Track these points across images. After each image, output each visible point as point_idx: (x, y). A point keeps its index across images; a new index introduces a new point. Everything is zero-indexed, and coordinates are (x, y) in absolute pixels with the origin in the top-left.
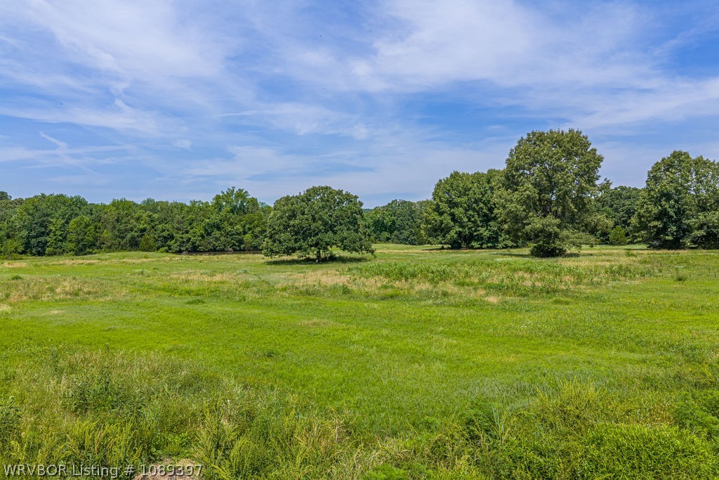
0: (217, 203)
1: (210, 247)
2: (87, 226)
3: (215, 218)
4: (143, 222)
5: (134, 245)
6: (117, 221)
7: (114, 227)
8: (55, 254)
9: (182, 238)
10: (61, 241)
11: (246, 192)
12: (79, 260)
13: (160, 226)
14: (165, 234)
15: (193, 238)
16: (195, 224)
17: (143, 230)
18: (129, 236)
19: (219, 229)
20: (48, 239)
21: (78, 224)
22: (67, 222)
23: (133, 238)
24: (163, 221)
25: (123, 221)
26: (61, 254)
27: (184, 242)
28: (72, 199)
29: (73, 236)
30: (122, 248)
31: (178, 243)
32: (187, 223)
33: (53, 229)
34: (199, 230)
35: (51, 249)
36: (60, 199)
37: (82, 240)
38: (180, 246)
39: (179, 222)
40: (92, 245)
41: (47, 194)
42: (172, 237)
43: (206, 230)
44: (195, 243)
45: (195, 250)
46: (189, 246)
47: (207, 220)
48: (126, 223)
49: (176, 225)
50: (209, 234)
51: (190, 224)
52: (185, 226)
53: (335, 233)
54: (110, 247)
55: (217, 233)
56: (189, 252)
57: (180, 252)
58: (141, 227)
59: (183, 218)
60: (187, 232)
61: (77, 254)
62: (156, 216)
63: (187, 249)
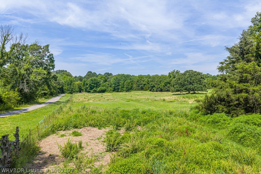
0: (169, 75)
1: (166, 90)
2: (129, 83)
3: (168, 80)
4: (145, 82)
5: (142, 89)
6: (137, 81)
7: (137, 84)
8: (121, 91)
9: (157, 87)
10: (123, 88)
11: (179, 71)
12: (127, 93)
13: (151, 83)
14: (152, 85)
15: (161, 87)
16: (161, 82)
17: (145, 84)
18: (141, 86)
19: (169, 84)
20: (120, 87)
21: (127, 83)
22: (124, 82)
23: (142, 87)
24: (152, 81)
25: (139, 82)
26: (123, 91)
27: (158, 88)
28: (126, 75)
29: (125, 86)
30: (139, 90)
31: (156, 88)
32: (159, 82)
33: (121, 84)
34: (163, 84)
35: (120, 90)
36: (123, 75)
37: (128, 87)
38: (157, 89)
39: (157, 82)
40: (131, 89)
41: (120, 74)
42: (154, 86)
43: (165, 84)
44: (161, 88)
45: (161, 91)
46: (160, 89)
47: (166, 81)
48: (140, 82)
49: (156, 83)
50: (166, 85)
51: (160, 82)
52: (159, 83)
53: (193, 85)
54: (135, 90)
55: (168, 85)
56: (160, 91)
57: (157, 91)
58: (144, 83)
59: (158, 80)
60: (159, 85)
61: (126, 92)
62: (149, 80)
63: (159, 90)
